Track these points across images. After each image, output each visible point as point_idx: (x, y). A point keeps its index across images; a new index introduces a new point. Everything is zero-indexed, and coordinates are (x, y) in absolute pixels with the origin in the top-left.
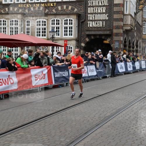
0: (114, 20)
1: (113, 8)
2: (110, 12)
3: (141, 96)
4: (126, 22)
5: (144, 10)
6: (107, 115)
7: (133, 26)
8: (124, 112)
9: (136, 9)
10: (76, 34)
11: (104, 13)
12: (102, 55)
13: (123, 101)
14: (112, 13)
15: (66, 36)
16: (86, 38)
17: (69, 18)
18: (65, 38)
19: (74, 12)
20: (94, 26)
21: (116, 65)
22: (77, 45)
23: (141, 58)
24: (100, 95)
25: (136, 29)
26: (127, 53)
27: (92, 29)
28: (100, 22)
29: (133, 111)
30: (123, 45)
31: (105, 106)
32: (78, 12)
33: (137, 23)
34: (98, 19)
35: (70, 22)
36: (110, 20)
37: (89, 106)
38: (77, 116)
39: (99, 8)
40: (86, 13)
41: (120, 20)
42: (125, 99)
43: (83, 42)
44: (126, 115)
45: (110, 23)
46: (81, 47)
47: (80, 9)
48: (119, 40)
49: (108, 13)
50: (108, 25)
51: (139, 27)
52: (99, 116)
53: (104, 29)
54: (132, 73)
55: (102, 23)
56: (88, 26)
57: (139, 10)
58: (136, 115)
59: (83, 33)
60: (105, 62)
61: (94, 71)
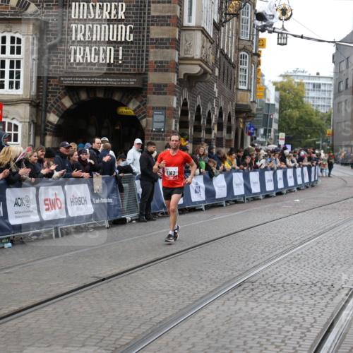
0: (152, 44)
1: (149, 6)
2: (141, 17)
3: (229, 282)
4: (187, 51)
5: (244, 17)
6: (122, 342)
7: (210, 64)
8: (176, 332)
9: (219, 13)
10: (31, 82)
11: (120, 21)
13: (172, 297)
14: (144, 21)
16: (64, 97)
17: (11, 31)
19: (26, 15)
20: (89, 61)
21: (156, 183)
22: (35, 120)
24: (104, 280)
25: (219, 73)
26: (190, 146)
28: (108, 48)
29: (203, 327)
30: (176, 121)
31: (117, 314)
32: (39, 15)
33: (221, 56)
34: (102, 39)
35: (14, 47)
36: (139, 44)
37: (67, 314)
38: (29, 346)
39: (107, 5)
40: (65, 20)
41: (170, 43)
42: (179, 291)
43: (53, 109)
44: (180, 342)
45: (139, 51)
46: (48, 126)
47: (45, 6)
48: (167, 106)
49: (133, 21)
50: (131, 59)
51: (226, 68)
52: (98, 343)
53: (119, 70)
54: (204, 209)
55: (114, 51)
56: (70, 60)
57: (228, 16)
58: (212, 339)
59: (53, 82)
60: (120, 173)
61: (85, 200)
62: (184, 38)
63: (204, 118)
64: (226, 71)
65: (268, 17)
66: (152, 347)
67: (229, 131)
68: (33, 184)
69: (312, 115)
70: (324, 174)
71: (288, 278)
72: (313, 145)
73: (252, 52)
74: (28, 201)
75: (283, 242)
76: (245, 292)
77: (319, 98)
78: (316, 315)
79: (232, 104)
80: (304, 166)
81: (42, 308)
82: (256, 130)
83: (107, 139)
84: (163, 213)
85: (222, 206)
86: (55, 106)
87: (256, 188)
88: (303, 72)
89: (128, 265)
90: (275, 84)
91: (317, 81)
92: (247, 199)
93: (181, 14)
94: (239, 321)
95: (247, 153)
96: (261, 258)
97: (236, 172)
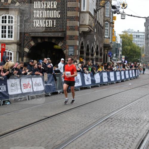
0: (68, 19)
1: (67, 3)
2: (63, 8)
3: (101, 118)
4: (83, 21)
5: (107, 7)
6: (57, 144)
7: (93, 27)
8: (79, 139)
9: (96, 6)
10: (17, 35)
11: (55, 9)
12: (51, 64)
13: (78, 125)
14: (65, 9)
15: (4, 39)
16: (31, 41)
17: (8, 14)
18: (3, 41)
19: (15, 7)
20: (41, 26)
23: (102, 69)
24: (49, 118)
25: (97, 31)
26: (84, 61)
27: (39, 29)
28: (50, 21)
29: (91, 137)
30: (78, 51)
31: (54, 132)
32: (20, 7)
34: (47, 17)
35: (10, 20)
36: (63, 19)
37: (33, 132)
38: (18, 145)
39: (49, 3)
40: (31, 9)
41: (76, 18)
42: (80, 122)
43: (27, 46)
44: (81, 144)
45: (62, 22)
46: (25, 53)
47: (23, 3)
48: (75, 45)
49: (60, 9)
50: (59, 25)
51: (99, 29)
52: (46, 144)
53: (54, 30)
54: (91, 88)
55: (52, 22)
56: (33, 26)
57: (100, 7)
58: (95, 143)
59: (26, 35)
60: (55, 73)
61: (41, 84)
62: (81, 16)
63: (90, 50)
64: (99, 30)
65: (117, 7)
66: (70, 146)
67: (101, 55)
68: (18, 78)
69: (136, 48)
70: (141, 73)
71: (127, 117)
72: (136, 61)
73: (110, 22)
74: (16, 85)
75: (124, 101)
76: (109, 123)
77: (139, 41)
78: (139, 132)
79: (102, 44)
80: (133, 70)
81: (23, 129)
82: (112, 54)
83: (49, 59)
85: (98, 86)
87: (112, 79)
88: (132, 30)
89: (59, 111)
90: (120, 35)
91: (138, 34)
92: (109, 83)
93: (80, 6)
94: (106, 135)
95: (109, 64)
96: (115, 108)
97: (104, 72)
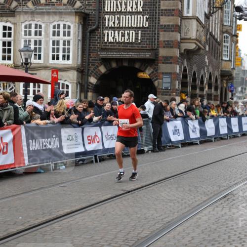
0: (162, 28)
1: (159, 2)
2: (153, 10)
3: (217, 194)
4: (186, 33)
5: (226, 9)
6: (143, 235)
7: (203, 43)
8: (180, 229)
9: (208, 7)
10: (78, 56)
11: (140, 13)
12: (134, 104)
13: (177, 205)
14: (156, 13)
15: (56, 61)
16: (100, 66)
17: (63, 21)
18: (53, 65)
19: (74, 9)
20: (117, 41)
22: (80, 81)
24: (129, 192)
25: (209, 48)
26: (189, 99)
27: (114, 46)
28: (131, 32)
29: (199, 225)
30: (179, 82)
31: (139, 216)
32: (83, 9)
33: (211, 37)
34: (127, 26)
35: (65, 31)
36: (152, 28)
37: (104, 215)
38: (78, 237)
39: (130, 2)
40: (101, 13)
41: (174, 28)
42: (182, 200)
43: (93, 74)
44: (183, 236)
45: (152, 34)
46: (90, 86)
47: (87, 3)
48: (172, 71)
49: (148, 13)
50: (147, 39)
51: (214, 45)
52: (125, 236)
53: (139, 47)
54: (199, 143)
55: (135, 34)
56: (104, 40)
57: (215, 9)
58: (206, 234)
59: (93, 55)
61: (116, 137)
62: (184, 25)
63: (198, 80)
64: (214, 48)
65: (244, 9)
66: (163, 239)
67: (216, 89)
73: (232, 34)
74: (76, 137)
76: (229, 201)
79: (218, 70)
81: (86, 211)
82: (235, 88)
84: (170, 146)
85: (212, 141)
86: (95, 72)
87: (235, 129)
89: (146, 182)
92: (229, 137)
93: (181, 7)
94: (225, 222)
95: (229, 104)
96: (240, 178)
97: (221, 118)
